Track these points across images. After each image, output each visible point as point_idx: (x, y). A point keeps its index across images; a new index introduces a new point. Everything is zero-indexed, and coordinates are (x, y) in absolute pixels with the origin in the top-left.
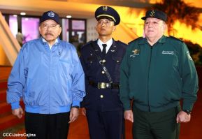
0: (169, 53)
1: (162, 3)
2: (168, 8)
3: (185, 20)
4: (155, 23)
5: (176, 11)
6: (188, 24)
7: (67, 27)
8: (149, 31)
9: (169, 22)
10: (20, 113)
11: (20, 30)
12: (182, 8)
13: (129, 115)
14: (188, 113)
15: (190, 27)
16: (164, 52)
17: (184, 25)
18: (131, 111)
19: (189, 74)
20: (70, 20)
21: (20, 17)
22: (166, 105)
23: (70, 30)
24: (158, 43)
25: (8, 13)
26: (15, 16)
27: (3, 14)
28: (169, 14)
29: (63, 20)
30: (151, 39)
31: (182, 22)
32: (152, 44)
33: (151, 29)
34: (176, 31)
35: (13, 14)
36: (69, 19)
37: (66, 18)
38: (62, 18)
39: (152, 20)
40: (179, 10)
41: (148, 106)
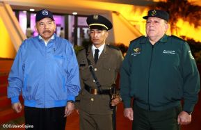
0: (170, 52)
1: (166, 1)
3: (188, 18)
4: (156, 22)
5: (180, 10)
6: (190, 23)
7: (73, 23)
8: (150, 30)
9: (171, 20)
10: (19, 108)
11: (29, 25)
12: (187, 6)
14: (189, 113)
15: (193, 25)
16: (165, 51)
17: (187, 23)
18: (131, 109)
20: (76, 17)
21: (29, 13)
22: (167, 104)
23: (76, 26)
24: (159, 42)
25: (17, 9)
26: (25, 12)
27: (14, 10)
28: (173, 13)
29: (70, 17)
30: (152, 38)
31: (185, 20)
33: (152, 28)
34: (179, 28)
35: (22, 10)
36: (75, 15)
37: (72, 15)
38: (68, 15)
39: (153, 19)
40: (183, 9)
41: (148, 104)
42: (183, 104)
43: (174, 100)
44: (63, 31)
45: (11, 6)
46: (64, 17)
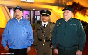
0: (73, 25)
1: (72, 5)
2: (74, 7)
3: (81, 12)
4: (68, 12)
5: (77, 8)
8: (65, 15)
9: (74, 13)
12: (80, 7)
13: (56, 51)
14: (81, 51)
15: (83, 15)
16: (71, 25)
17: (81, 14)
18: (57, 49)
20: (34, 11)
23: (34, 15)
25: (10, 8)
26: (13, 9)
28: (75, 10)
29: (32, 11)
30: (66, 19)
31: (79, 13)
33: (66, 15)
34: (77, 16)
38: (31, 10)
39: (66, 11)
40: (79, 8)
42: (78, 47)
43: (75, 45)
46: (29, 11)
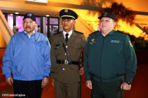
3: (126, 19)
4: (107, 21)
5: (120, 13)
6: (127, 22)
7: (46, 23)
8: (103, 26)
11: (14, 24)
12: (124, 11)
15: (129, 24)
16: (112, 41)
17: (125, 22)
18: (90, 81)
19: (131, 56)
21: (15, 16)
23: (48, 24)
26: (12, 14)
27: (4, 13)
29: (44, 18)
30: (104, 32)
31: (123, 20)
32: (104, 35)
34: (120, 26)
35: (10, 14)
36: (48, 17)
37: (46, 17)
39: (105, 19)
40: (122, 12)
41: (101, 78)
44: (40, 28)
45: (2, 10)
46: (40, 18)
